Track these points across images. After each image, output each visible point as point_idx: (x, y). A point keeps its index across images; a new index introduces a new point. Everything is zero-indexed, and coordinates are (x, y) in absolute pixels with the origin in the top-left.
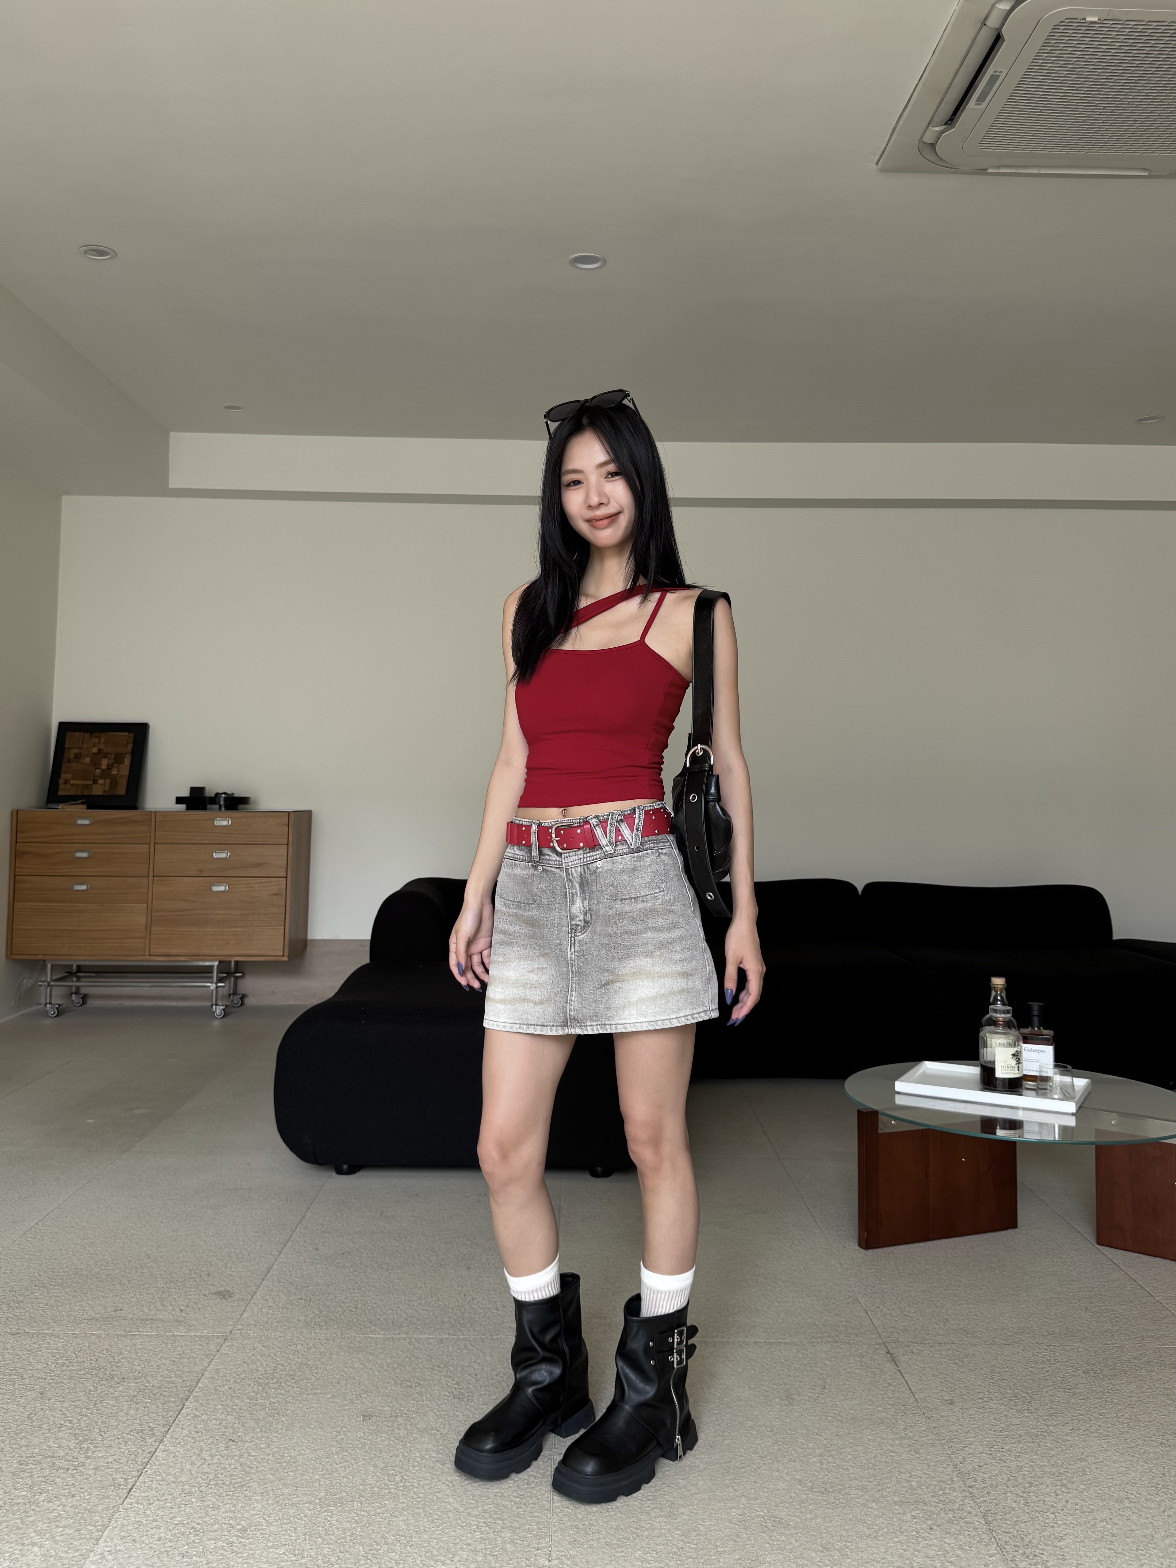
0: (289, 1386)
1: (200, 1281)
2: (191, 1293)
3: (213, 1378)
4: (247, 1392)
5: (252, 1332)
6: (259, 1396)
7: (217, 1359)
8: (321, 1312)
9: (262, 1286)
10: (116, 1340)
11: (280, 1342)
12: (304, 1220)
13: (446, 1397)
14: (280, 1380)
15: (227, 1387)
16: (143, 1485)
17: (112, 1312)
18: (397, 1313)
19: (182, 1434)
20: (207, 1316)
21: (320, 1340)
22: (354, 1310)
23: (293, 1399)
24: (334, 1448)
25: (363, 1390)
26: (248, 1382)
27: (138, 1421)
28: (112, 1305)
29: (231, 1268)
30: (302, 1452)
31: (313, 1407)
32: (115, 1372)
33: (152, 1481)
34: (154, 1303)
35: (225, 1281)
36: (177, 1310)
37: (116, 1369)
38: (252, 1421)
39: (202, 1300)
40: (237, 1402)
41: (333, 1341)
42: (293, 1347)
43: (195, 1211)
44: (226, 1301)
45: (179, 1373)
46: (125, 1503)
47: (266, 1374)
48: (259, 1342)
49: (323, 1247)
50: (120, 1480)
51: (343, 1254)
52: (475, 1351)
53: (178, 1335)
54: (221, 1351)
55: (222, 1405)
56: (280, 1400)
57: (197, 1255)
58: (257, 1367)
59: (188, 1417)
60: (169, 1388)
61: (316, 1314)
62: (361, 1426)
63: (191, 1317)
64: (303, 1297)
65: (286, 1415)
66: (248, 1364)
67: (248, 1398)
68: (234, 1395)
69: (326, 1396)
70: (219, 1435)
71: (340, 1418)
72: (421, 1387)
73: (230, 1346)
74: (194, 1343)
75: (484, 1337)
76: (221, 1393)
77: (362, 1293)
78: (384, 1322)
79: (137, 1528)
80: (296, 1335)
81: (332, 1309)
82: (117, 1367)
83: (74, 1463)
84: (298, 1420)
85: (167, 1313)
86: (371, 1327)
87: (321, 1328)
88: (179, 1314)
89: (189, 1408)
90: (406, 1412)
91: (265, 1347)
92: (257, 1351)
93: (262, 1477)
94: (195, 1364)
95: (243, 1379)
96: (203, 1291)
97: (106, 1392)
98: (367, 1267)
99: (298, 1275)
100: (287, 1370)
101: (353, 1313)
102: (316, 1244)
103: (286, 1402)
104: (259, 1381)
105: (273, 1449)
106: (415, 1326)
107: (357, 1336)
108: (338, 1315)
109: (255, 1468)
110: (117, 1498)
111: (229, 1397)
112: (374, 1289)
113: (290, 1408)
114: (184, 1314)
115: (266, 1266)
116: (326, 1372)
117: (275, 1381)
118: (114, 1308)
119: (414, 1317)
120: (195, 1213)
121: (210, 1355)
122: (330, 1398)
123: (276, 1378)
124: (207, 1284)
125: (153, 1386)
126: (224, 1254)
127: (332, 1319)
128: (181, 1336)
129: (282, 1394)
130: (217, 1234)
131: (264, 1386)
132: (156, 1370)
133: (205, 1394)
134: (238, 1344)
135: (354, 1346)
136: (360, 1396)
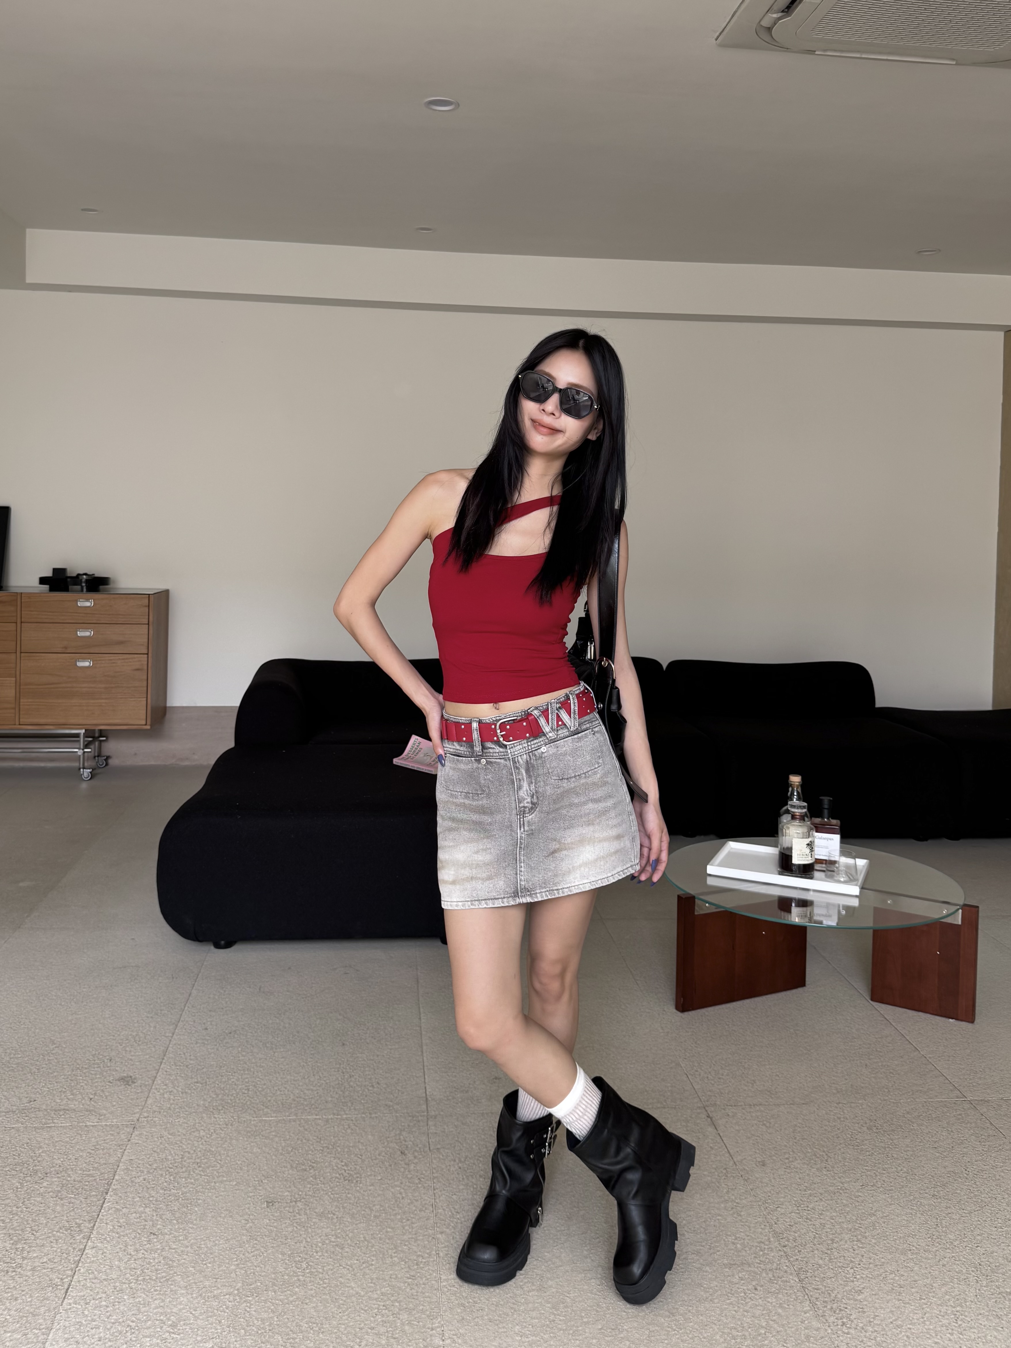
0: (198, 1174)
1: (104, 1067)
2: (96, 1080)
3: (127, 1169)
4: (160, 1182)
5: (157, 1119)
6: (171, 1186)
7: (129, 1149)
8: (217, 1095)
9: (160, 1070)
10: (34, 1133)
11: (184, 1128)
12: (191, 998)
13: (337, 1180)
14: (189, 1168)
15: (141, 1178)
16: (78, 1284)
17: (27, 1103)
18: (285, 1094)
19: (107, 1229)
20: (115, 1103)
21: (219, 1124)
22: (246, 1092)
23: (203, 1188)
24: (244, 1237)
25: (263, 1175)
26: (160, 1172)
27: (65, 1218)
28: (26, 1096)
29: (130, 1051)
30: (217, 1242)
31: (221, 1195)
32: (38, 1168)
33: (86, 1279)
34: (64, 1092)
35: (126, 1066)
36: (86, 1098)
37: (38, 1164)
38: (168, 1213)
39: (107, 1087)
40: (153, 1193)
41: (232, 1125)
42: (196, 1134)
43: (90, 992)
44: (130, 1087)
45: (96, 1165)
46: (64, 1304)
47: (175, 1163)
48: (165, 1129)
49: (211, 1027)
50: (56, 1280)
51: (230, 1033)
52: (358, 1131)
53: (90, 1125)
54: (132, 1141)
55: (140, 1197)
56: (191, 1189)
57: (98, 1039)
58: (166, 1156)
59: (110, 1212)
60: (89, 1182)
61: (213, 1098)
62: (266, 1213)
63: (100, 1105)
64: (199, 1080)
65: (198, 1205)
66: (157, 1153)
67: (162, 1189)
68: (149, 1186)
69: (231, 1183)
70: (140, 1229)
71: (247, 1206)
72: (315, 1170)
73: (140, 1134)
74: (106, 1132)
75: (364, 1115)
76: (137, 1185)
77: (252, 1073)
78: (274, 1103)
79: (78, 1330)
80: (197, 1121)
81: (227, 1091)
82: (39, 1162)
83: (12, 1265)
84: (209, 1209)
85: (77, 1103)
86: (263, 1110)
87: (219, 1113)
88: (89, 1103)
89: (109, 1202)
90: (305, 1197)
91: (171, 1134)
92: (165, 1140)
93: (184, 1270)
94: (110, 1155)
95: (155, 1169)
96: (108, 1078)
97: (32, 1189)
98: (253, 1047)
99: (192, 1057)
100: (194, 1158)
101: (246, 1095)
102: (204, 1024)
103: (197, 1192)
104: (170, 1170)
105: (190, 1240)
106: (302, 1107)
107: (253, 1119)
108: (232, 1098)
109: (177, 1262)
110: (57, 1300)
111: (145, 1189)
112: (261, 1069)
113: (201, 1197)
114: (93, 1103)
115: (162, 1048)
116: (228, 1158)
117: (184, 1169)
118: (28, 1099)
119: (300, 1097)
120: (90, 994)
121: (122, 1145)
122: (236, 1185)
123: (185, 1166)
124: (110, 1070)
125: (75, 1181)
126: (122, 1037)
127: (228, 1103)
128: (93, 1126)
129: (192, 1183)
130: (112, 1016)
131: (175, 1175)
132: (75, 1163)
133: (123, 1187)
134: (147, 1132)
135: (250, 1130)
136: (262, 1181)
